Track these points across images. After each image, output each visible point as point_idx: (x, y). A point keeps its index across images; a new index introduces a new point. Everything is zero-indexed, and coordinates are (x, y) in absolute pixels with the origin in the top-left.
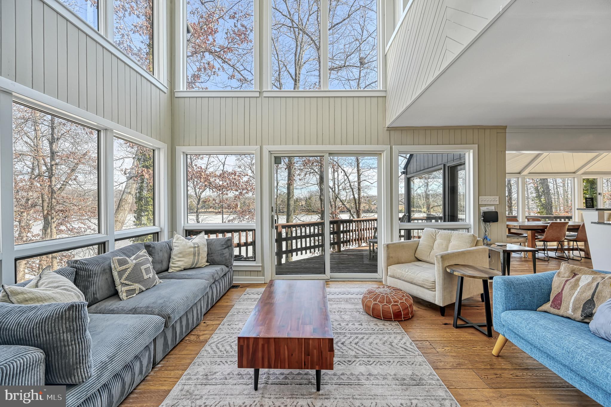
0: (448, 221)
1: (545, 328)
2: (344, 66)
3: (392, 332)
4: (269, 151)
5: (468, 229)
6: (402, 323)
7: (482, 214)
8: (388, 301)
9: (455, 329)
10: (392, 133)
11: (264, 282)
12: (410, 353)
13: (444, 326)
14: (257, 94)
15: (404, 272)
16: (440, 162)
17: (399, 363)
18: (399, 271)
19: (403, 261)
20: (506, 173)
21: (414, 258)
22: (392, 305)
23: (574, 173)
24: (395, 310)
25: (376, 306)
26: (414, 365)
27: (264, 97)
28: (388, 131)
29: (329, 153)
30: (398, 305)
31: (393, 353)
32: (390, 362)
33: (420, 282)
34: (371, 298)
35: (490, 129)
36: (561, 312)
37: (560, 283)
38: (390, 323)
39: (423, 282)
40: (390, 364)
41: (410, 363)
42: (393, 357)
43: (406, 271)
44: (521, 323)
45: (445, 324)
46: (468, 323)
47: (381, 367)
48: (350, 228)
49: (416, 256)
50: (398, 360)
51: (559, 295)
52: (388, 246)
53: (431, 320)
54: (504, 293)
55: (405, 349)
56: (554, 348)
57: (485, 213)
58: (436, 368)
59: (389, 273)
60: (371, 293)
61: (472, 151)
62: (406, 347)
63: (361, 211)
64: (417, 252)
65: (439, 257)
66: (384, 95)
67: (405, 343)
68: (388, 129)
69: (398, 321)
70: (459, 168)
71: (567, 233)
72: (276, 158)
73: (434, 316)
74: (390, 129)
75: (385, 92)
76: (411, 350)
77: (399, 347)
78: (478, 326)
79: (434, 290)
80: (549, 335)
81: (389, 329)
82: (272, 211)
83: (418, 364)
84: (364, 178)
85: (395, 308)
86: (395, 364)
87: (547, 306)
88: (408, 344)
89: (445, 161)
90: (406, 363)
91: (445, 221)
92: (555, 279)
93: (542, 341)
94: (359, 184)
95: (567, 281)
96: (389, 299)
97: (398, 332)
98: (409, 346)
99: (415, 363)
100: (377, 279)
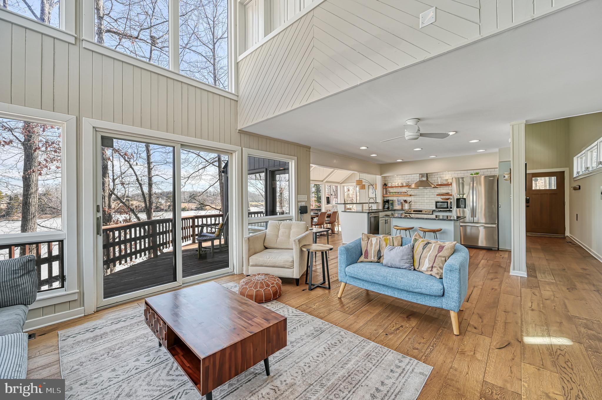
0: (270, 215)
1: (371, 269)
2: (137, 38)
3: (278, 308)
4: (93, 127)
5: (291, 220)
6: (278, 299)
7: (299, 208)
8: (267, 285)
9: (311, 291)
10: (242, 135)
11: (83, 315)
12: (301, 316)
13: (303, 291)
14: (72, 40)
15: (266, 259)
16: (262, 166)
17: (301, 326)
18: (261, 259)
19: (258, 251)
20: (310, 180)
21: (263, 247)
22: (271, 287)
23: (322, 181)
24: (274, 290)
25: (258, 292)
26: (310, 322)
27: (85, 48)
28: (239, 134)
29: (182, 145)
30: (275, 286)
31: (292, 322)
32: (295, 328)
33: (282, 264)
34: (251, 287)
35: (303, 147)
36: (369, 260)
37: (365, 244)
38: (271, 303)
39: (284, 264)
40: (296, 329)
41: (307, 322)
42: (294, 324)
43: (268, 257)
44: (359, 271)
45: (303, 290)
46: (314, 285)
47: (293, 334)
48: (166, 229)
49: (265, 245)
50: (298, 325)
51: (366, 250)
52: (249, 239)
53: (293, 291)
54: (346, 256)
55: (296, 315)
56: (378, 277)
57: (301, 207)
58: (321, 318)
59: (250, 264)
60: (249, 282)
61: (293, 161)
62: (295, 314)
63: (152, 210)
64: (265, 241)
65: (297, 241)
66: (237, 100)
67: (293, 312)
68: (239, 131)
69: (275, 299)
70: (276, 172)
71: (326, 219)
72: (103, 138)
73: (292, 287)
74: (241, 132)
75: (237, 97)
76: (300, 314)
77: (291, 316)
78: (321, 284)
79: (292, 267)
80: (374, 272)
81: (275, 307)
82: (98, 211)
83: (311, 321)
84: (157, 173)
85: (274, 288)
86: (299, 327)
87: (362, 258)
88: (295, 312)
89: (266, 165)
90: (304, 324)
91: (266, 215)
92: (362, 242)
93: (371, 276)
94: (150, 179)
95: (368, 242)
96: (268, 284)
97: (282, 306)
98: (297, 312)
99: (309, 321)
100: (228, 273)
